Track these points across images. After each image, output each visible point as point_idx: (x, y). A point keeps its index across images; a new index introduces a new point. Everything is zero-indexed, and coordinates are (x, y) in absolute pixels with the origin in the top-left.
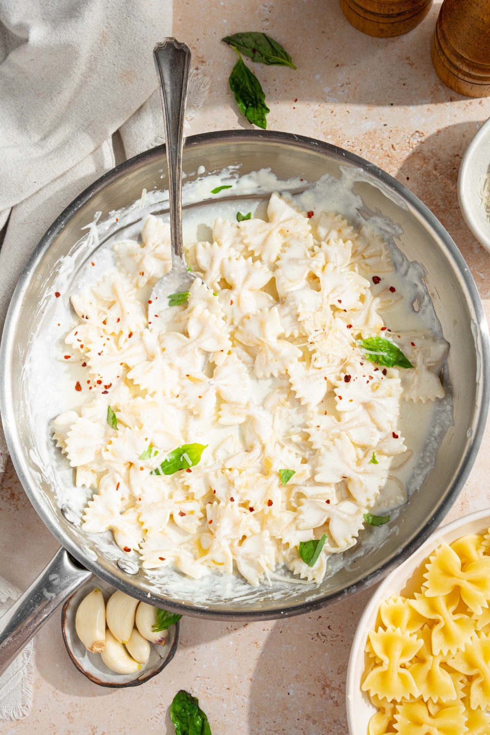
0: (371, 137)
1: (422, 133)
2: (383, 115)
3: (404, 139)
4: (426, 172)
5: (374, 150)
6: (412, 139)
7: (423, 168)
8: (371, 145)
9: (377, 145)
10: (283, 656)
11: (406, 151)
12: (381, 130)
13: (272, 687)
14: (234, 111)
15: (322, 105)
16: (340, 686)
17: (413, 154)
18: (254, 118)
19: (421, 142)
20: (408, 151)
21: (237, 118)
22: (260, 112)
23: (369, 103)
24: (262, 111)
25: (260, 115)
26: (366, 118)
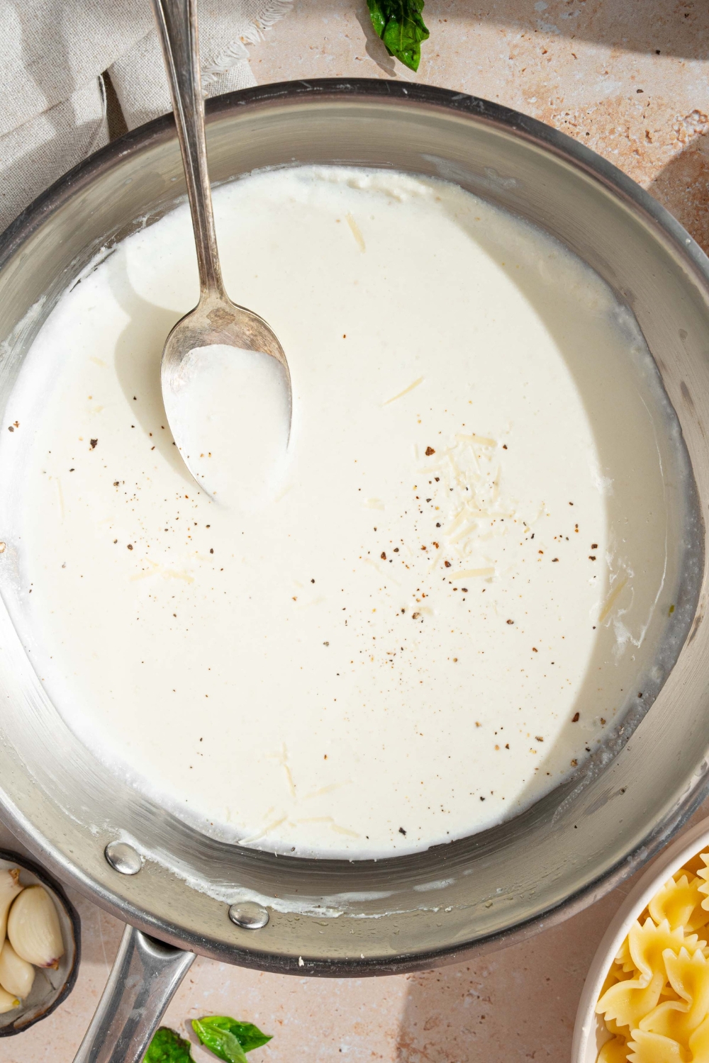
0: (611, 111)
1: (706, 116)
2: (638, 71)
3: (669, 123)
4: (701, 192)
5: (612, 137)
6: (685, 124)
7: (697, 184)
8: (609, 127)
9: (620, 129)
10: (338, 993)
11: (670, 147)
12: (630, 99)
13: (315, 1038)
14: (362, 25)
15: (527, 36)
16: (425, 1048)
17: (683, 154)
18: (399, 45)
19: (700, 133)
20: (675, 147)
21: (366, 40)
22: (411, 34)
23: (616, 44)
24: (415, 33)
25: (411, 41)
26: (607, 73)
